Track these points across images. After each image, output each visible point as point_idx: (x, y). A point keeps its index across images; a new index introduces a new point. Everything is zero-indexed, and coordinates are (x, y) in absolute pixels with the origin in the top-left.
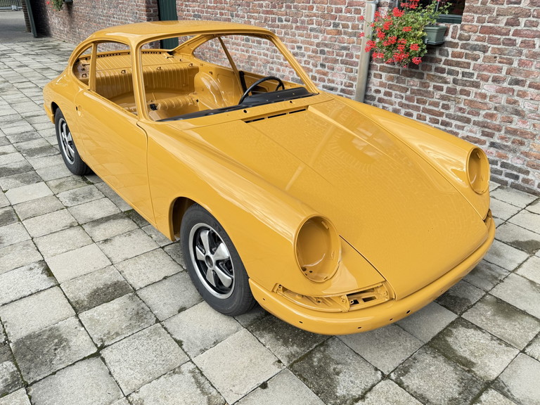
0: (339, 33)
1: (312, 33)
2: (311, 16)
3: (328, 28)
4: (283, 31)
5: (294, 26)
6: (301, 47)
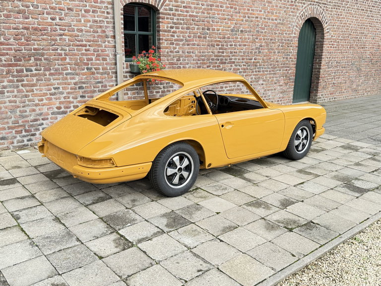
0: (93, 73)
1: (69, 77)
2: (65, 65)
3: (83, 71)
4: (35, 79)
5: (47, 73)
6: (59, 88)
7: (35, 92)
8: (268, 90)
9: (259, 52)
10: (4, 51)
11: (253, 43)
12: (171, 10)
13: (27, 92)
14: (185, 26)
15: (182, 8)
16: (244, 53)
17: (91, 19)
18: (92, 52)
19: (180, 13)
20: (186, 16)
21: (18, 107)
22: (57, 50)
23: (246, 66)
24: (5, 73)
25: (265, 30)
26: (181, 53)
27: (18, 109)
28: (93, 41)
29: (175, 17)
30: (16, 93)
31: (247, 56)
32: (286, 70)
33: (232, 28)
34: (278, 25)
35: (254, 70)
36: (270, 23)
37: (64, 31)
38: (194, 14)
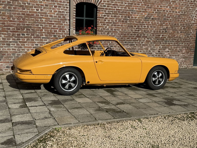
0: (57, 38)
2: (42, 33)
3: (51, 37)
4: (26, 39)
5: (33, 37)
6: (38, 45)
7: (26, 46)
8: (173, 55)
9: (166, 32)
10: (12, 25)
11: (161, 26)
12: (105, 6)
13: (21, 45)
14: (113, 15)
15: (112, 6)
16: (154, 31)
17: (58, 10)
18: (57, 27)
19: (110, 8)
20: (114, 9)
21: (16, 52)
22: (38, 25)
23: (155, 39)
24: (11, 35)
25: (171, 18)
26: (110, 30)
27: (16, 53)
28: (58, 22)
29: (107, 10)
30: (16, 45)
31: (156, 34)
32: (188, 44)
33: (145, 17)
34: (181, 16)
35: (162, 42)
36: (174, 14)
37: (43, 16)
38: (120, 8)
